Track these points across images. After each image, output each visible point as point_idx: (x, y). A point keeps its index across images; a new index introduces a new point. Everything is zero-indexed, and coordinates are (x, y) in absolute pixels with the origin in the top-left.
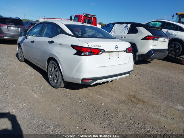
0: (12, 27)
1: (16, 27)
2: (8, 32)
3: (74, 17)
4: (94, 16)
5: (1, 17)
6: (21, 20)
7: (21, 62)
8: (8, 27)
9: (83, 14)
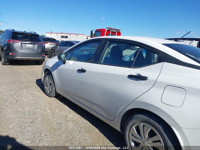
0: (27, 44)
1: (31, 44)
2: (22, 50)
3: (95, 31)
4: (118, 30)
5: (14, 31)
6: (38, 35)
7: (50, 97)
8: (23, 44)
9: (106, 29)
